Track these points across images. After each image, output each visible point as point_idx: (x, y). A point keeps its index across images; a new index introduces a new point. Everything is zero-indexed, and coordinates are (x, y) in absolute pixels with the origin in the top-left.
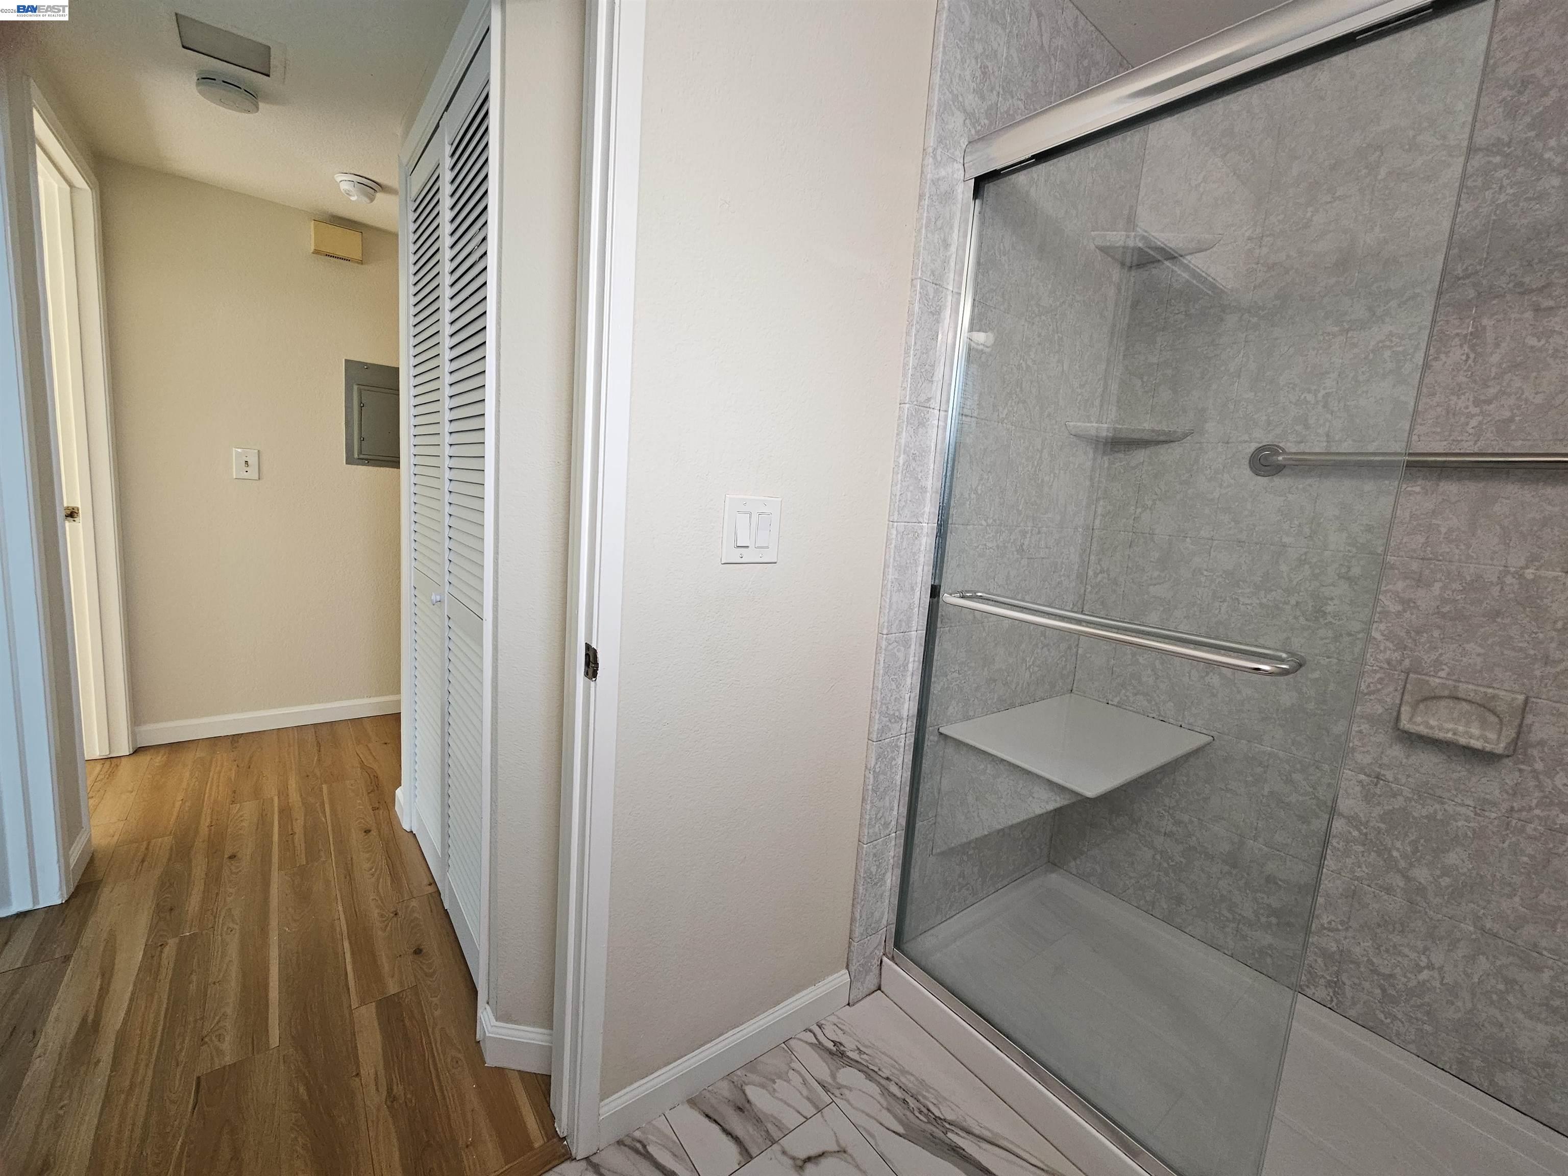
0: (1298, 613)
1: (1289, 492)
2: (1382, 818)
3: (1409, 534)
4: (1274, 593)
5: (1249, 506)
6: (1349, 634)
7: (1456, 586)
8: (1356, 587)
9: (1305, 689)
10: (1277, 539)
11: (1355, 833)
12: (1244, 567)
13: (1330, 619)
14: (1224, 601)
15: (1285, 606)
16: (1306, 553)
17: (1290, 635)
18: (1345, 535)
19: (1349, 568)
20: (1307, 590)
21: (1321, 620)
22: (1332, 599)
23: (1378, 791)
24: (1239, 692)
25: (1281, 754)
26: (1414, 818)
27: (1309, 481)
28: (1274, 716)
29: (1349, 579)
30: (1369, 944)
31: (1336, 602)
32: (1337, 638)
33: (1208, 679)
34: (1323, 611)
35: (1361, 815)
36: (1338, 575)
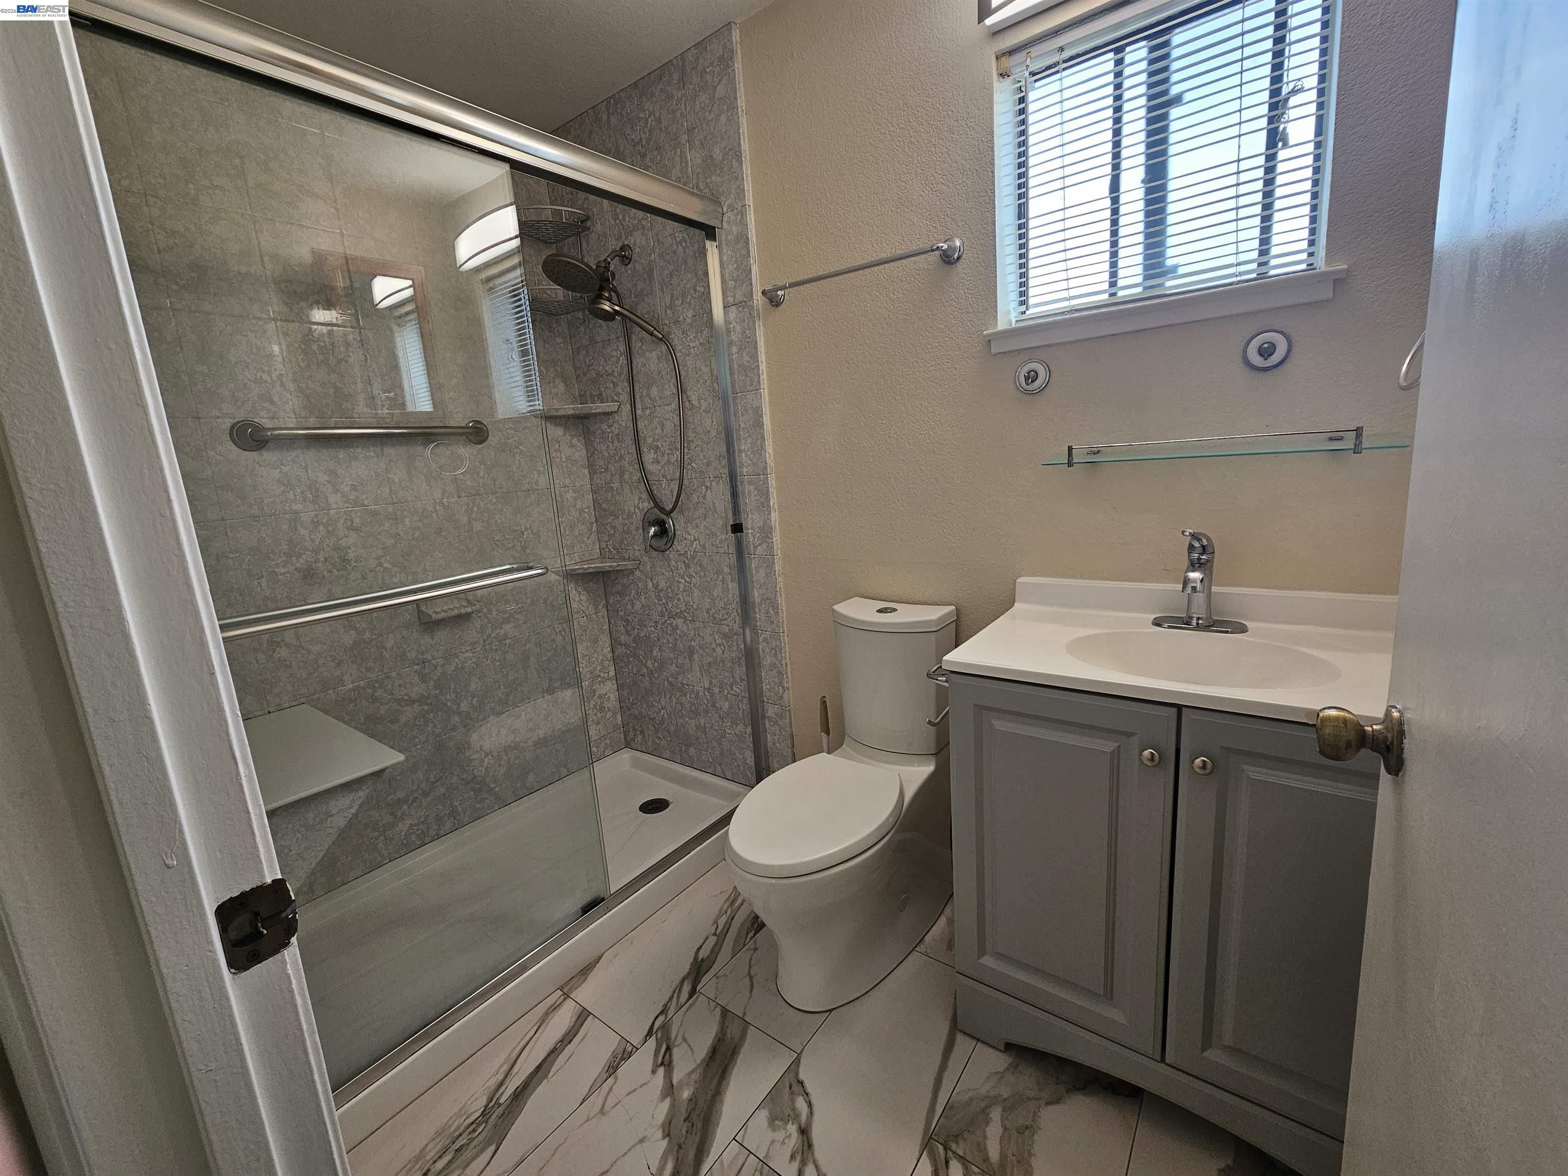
0: (330, 567)
1: (282, 464)
2: (435, 687)
3: (379, 488)
4: (304, 556)
5: (250, 482)
6: (371, 571)
7: (416, 518)
8: (362, 534)
9: (358, 625)
10: (288, 509)
11: (426, 708)
12: (269, 540)
13: (353, 564)
14: (262, 576)
15: (317, 565)
16: (316, 515)
17: (330, 586)
18: (339, 495)
19: (352, 520)
20: (328, 546)
21: (348, 566)
22: (349, 548)
23: (427, 671)
24: (309, 652)
25: (362, 683)
26: (450, 674)
27: (294, 453)
28: (344, 657)
29: (355, 529)
30: (458, 770)
31: (353, 549)
32: (364, 578)
33: (276, 656)
34: (346, 560)
35: (424, 693)
36: (347, 528)
